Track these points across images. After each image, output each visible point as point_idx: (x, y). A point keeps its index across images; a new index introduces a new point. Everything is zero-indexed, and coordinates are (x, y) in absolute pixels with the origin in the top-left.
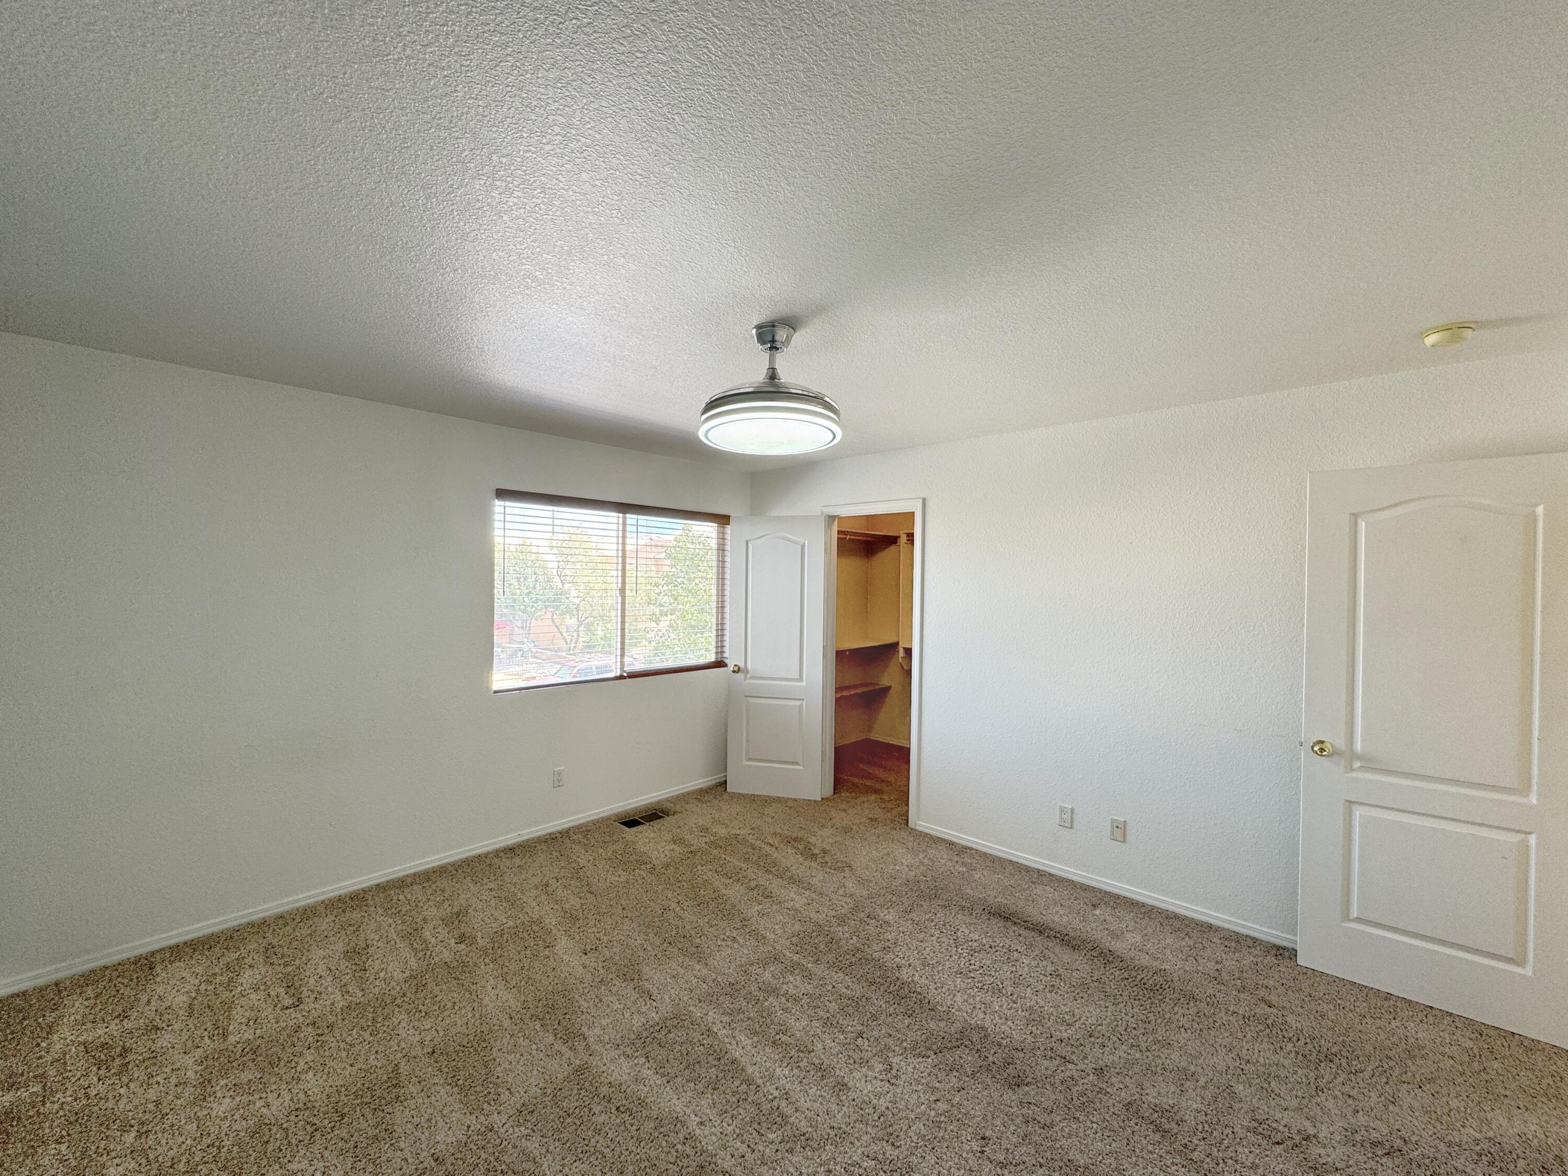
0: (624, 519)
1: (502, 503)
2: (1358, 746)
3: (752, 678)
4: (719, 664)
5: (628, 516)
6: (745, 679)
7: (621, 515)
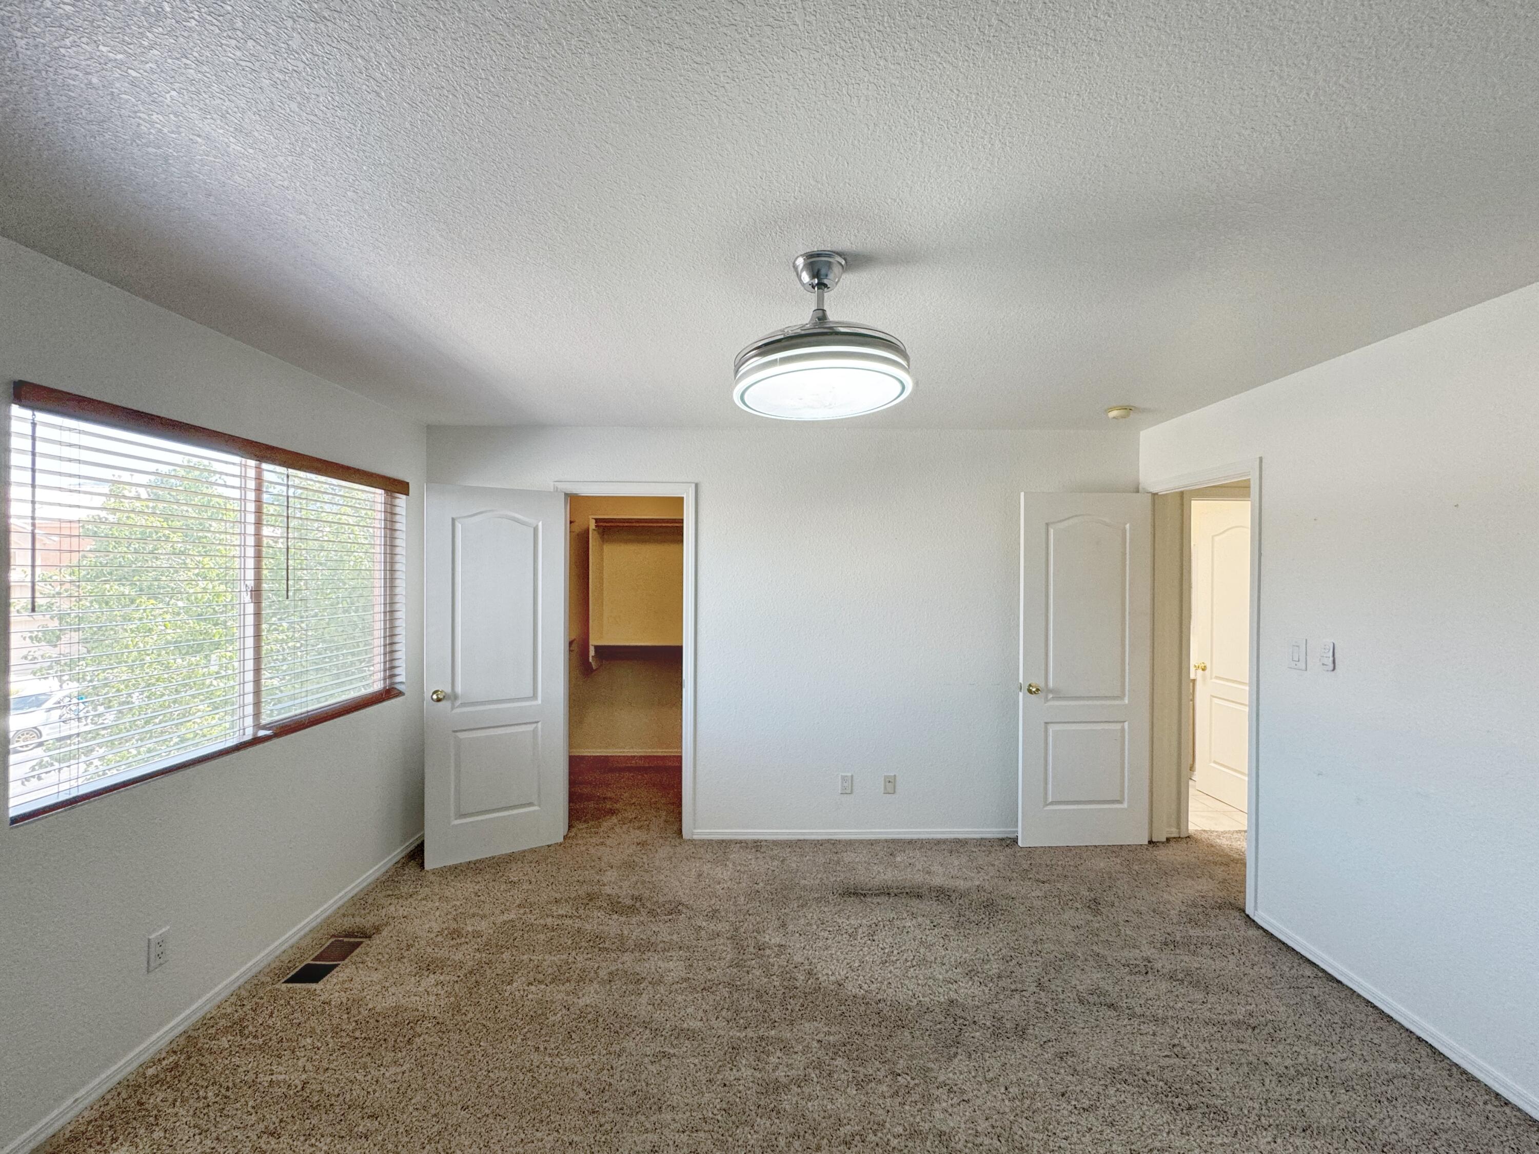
0: (259, 470)
1: (27, 413)
2: (1051, 684)
3: (463, 705)
4: (389, 693)
5: (265, 466)
6: (452, 708)
7: (252, 463)
